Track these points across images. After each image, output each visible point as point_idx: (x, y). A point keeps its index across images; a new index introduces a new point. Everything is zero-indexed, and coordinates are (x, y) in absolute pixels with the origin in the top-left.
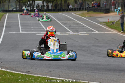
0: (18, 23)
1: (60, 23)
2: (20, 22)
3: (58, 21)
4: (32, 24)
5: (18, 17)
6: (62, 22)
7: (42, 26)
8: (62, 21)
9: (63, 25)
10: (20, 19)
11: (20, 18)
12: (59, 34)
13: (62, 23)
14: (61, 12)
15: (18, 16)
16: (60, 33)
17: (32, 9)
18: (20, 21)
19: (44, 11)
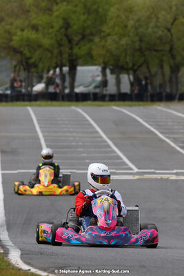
0: (39, 139)
1: (168, 140)
2: (44, 136)
3: (161, 133)
4: (80, 144)
5: (32, 121)
6: (176, 136)
7: (114, 152)
8: (174, 133)
9: (178, 149)
10: (40, 127)
11: (39, 123)
12: (174, 177)
13: (175, 140)
14: (162, 104)
15: (30, 115)
16: (177, 174)
17: (67, 91)
18: (42, 132)
19: (107, 98)
